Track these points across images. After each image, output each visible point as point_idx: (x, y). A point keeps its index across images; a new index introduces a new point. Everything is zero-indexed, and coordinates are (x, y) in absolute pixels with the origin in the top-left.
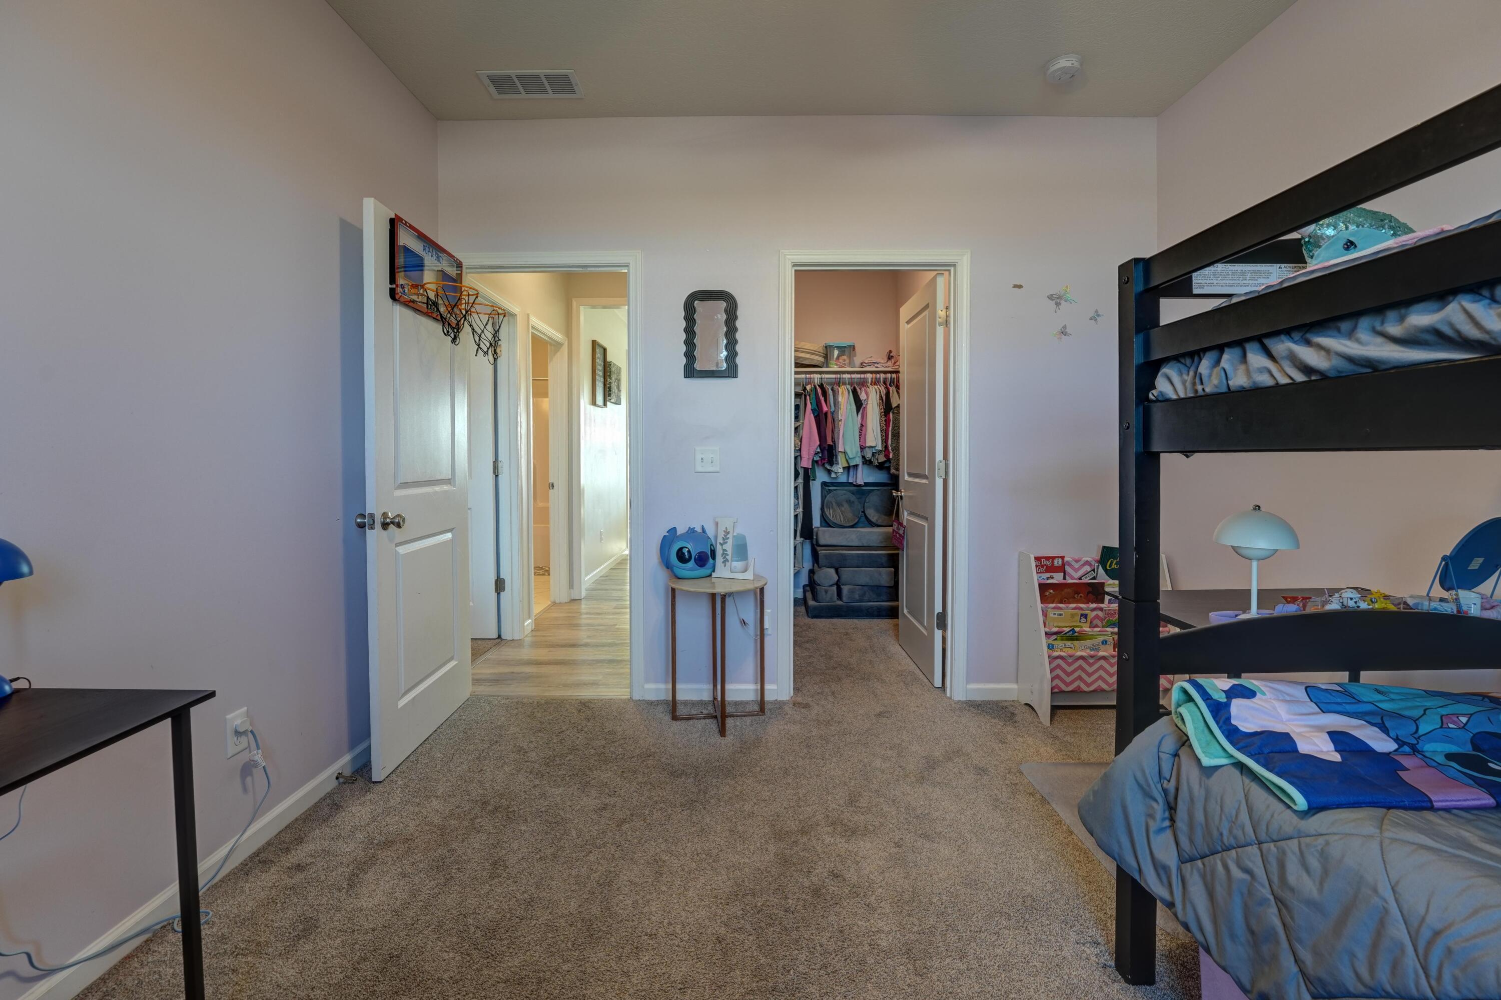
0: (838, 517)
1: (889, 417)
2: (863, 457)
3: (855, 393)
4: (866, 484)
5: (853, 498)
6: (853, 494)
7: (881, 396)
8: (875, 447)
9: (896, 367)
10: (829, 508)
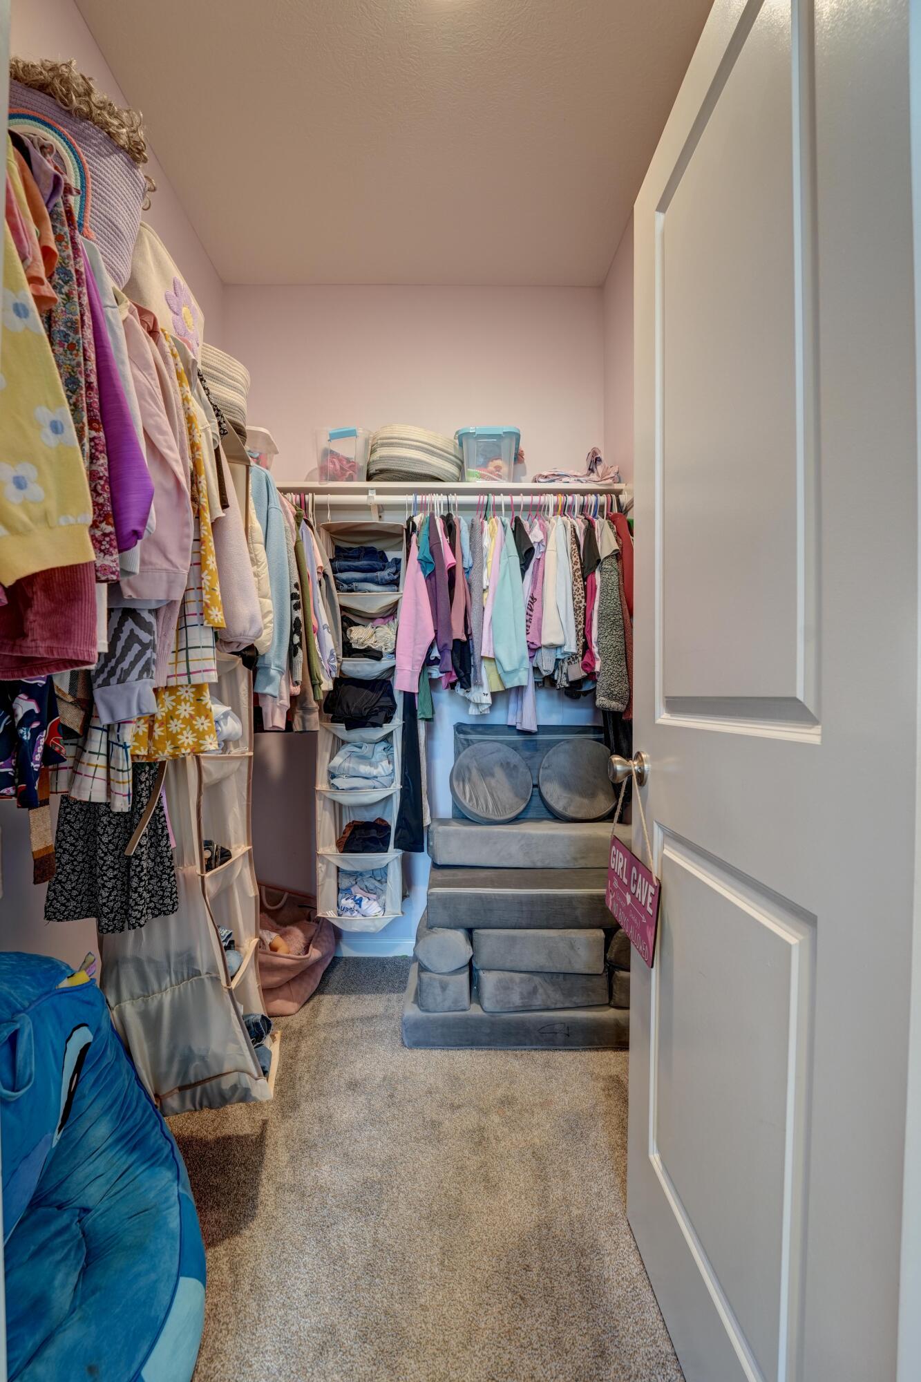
0: (482, 801)
1: (593, 582)
2: (536, 670)
3: (519, 532)
4: (543, 729)
5: (515, 758)
6: (515, 749)
7: (576, 537)
8: (560, 647)
9: (608, 481)
10: (464, 781)
